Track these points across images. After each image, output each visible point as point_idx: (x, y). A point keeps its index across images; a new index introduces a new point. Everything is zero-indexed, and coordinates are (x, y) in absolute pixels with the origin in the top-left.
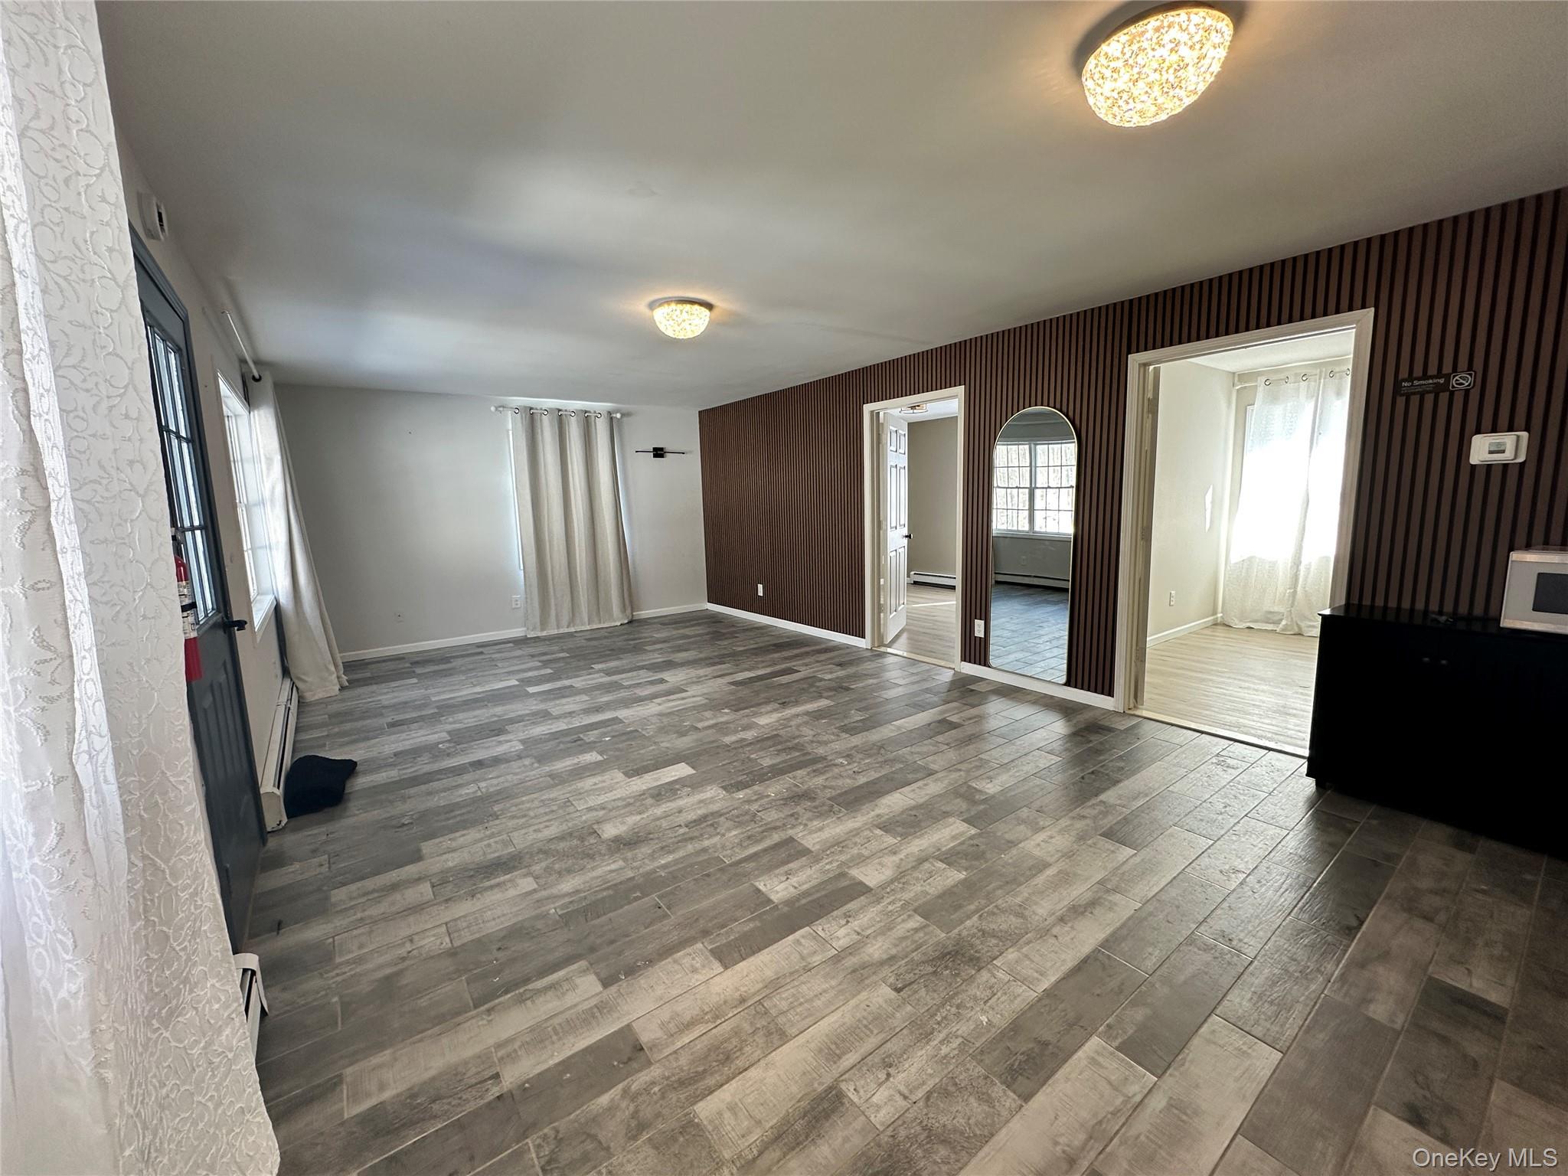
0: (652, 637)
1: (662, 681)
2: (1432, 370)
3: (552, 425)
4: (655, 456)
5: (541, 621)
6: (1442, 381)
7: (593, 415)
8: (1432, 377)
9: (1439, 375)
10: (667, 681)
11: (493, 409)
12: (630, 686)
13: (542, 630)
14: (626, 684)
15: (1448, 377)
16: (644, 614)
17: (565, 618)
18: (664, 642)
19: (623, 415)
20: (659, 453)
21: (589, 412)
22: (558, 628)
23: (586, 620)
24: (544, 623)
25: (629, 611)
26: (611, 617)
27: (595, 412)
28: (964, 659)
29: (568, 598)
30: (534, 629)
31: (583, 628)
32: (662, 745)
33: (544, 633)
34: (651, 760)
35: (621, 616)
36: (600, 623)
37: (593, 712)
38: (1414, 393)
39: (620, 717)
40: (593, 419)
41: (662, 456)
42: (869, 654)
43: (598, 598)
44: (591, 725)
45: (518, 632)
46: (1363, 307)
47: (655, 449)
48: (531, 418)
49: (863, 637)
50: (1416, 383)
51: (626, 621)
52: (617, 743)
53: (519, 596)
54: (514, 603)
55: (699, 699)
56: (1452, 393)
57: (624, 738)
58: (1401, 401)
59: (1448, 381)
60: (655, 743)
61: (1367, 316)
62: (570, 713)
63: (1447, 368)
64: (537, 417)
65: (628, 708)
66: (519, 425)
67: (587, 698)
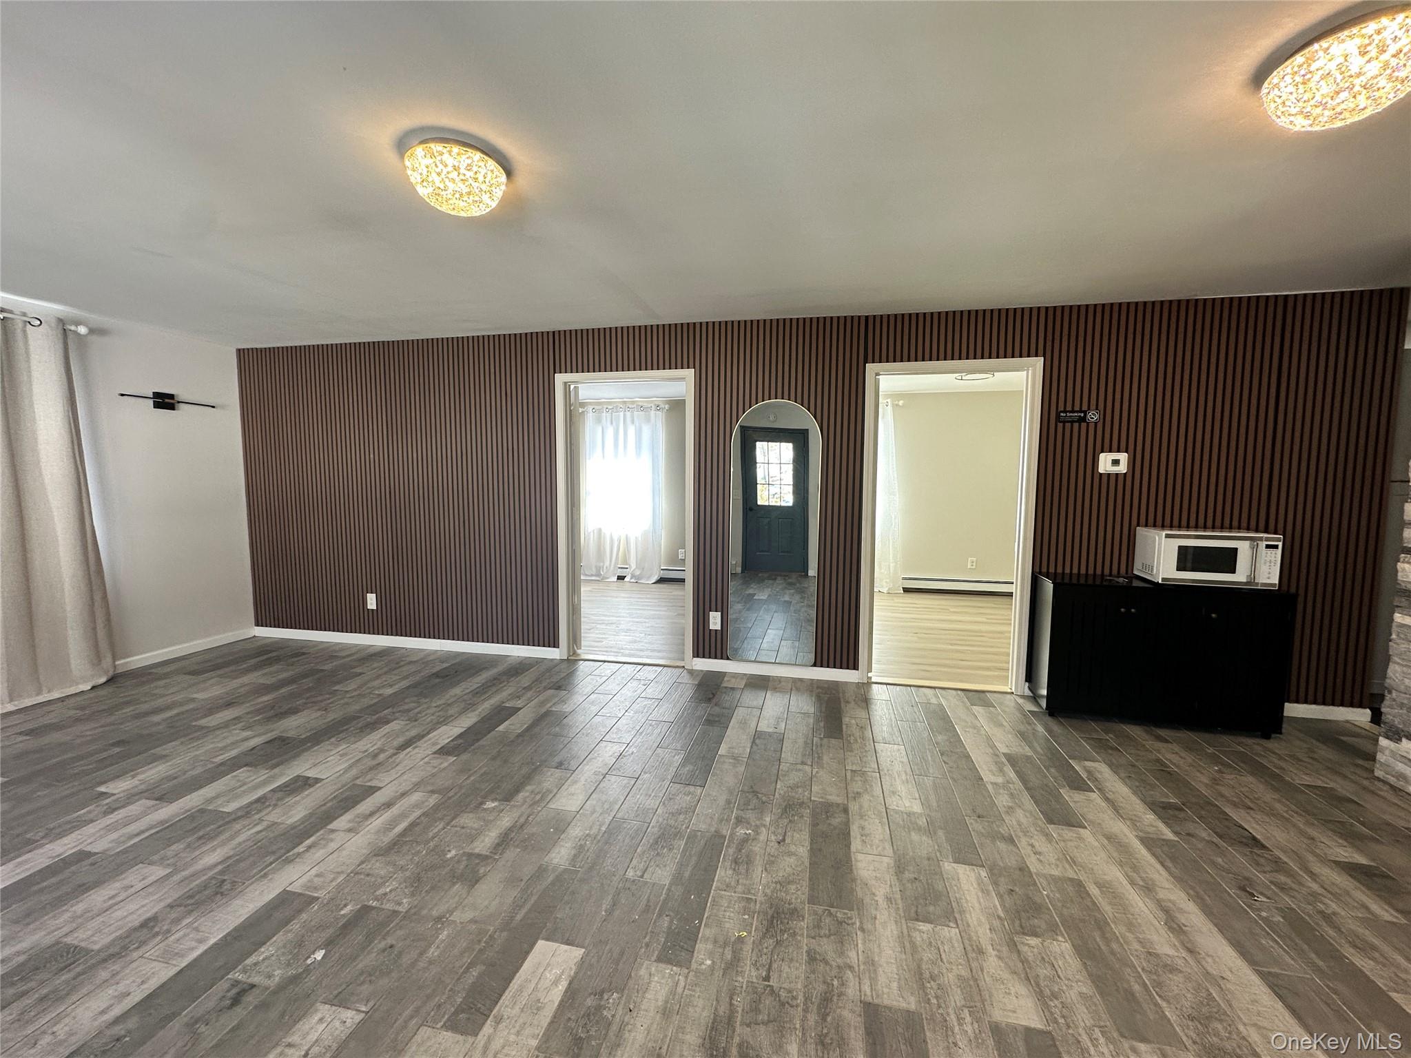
0: (193, 700)
1: (303, 783)
2: (1077, 408)
4: (157, 405)
6: (1082, 415)
7: (19, 319)
8: (1077, 412)
9: (1081, 411)
10: (317, 780)
12: (246, 812)
14: (230, 808)
15: (1085, 412)
16: (141, 660)
18: (229, 705)
20: (164, 401)
21: (11, 312)
28: (697, 654)
32: (457, 917)
34: (471, 965)
35: (90, 671)
37: (211, 899)
38: (1068, 422)
39: (296, 888)
40: (21, 326)
41: (171, 407)
44: (237, 935)
46: (1036, 356)
47: (157, 395)
49: (555, 645)
50: (1068, 414)
51: (103, 680)
52: (354, 958)
55: (416, 797)
56: (1088, 423)
57: (357, 937)
58: (1060, 425)
59: (1085, 415)
60: (439, 919)
61: (1039, 362)
62: (144, 925)
63: (1085, 408)
65: (289, 861)
67: (159, 872)
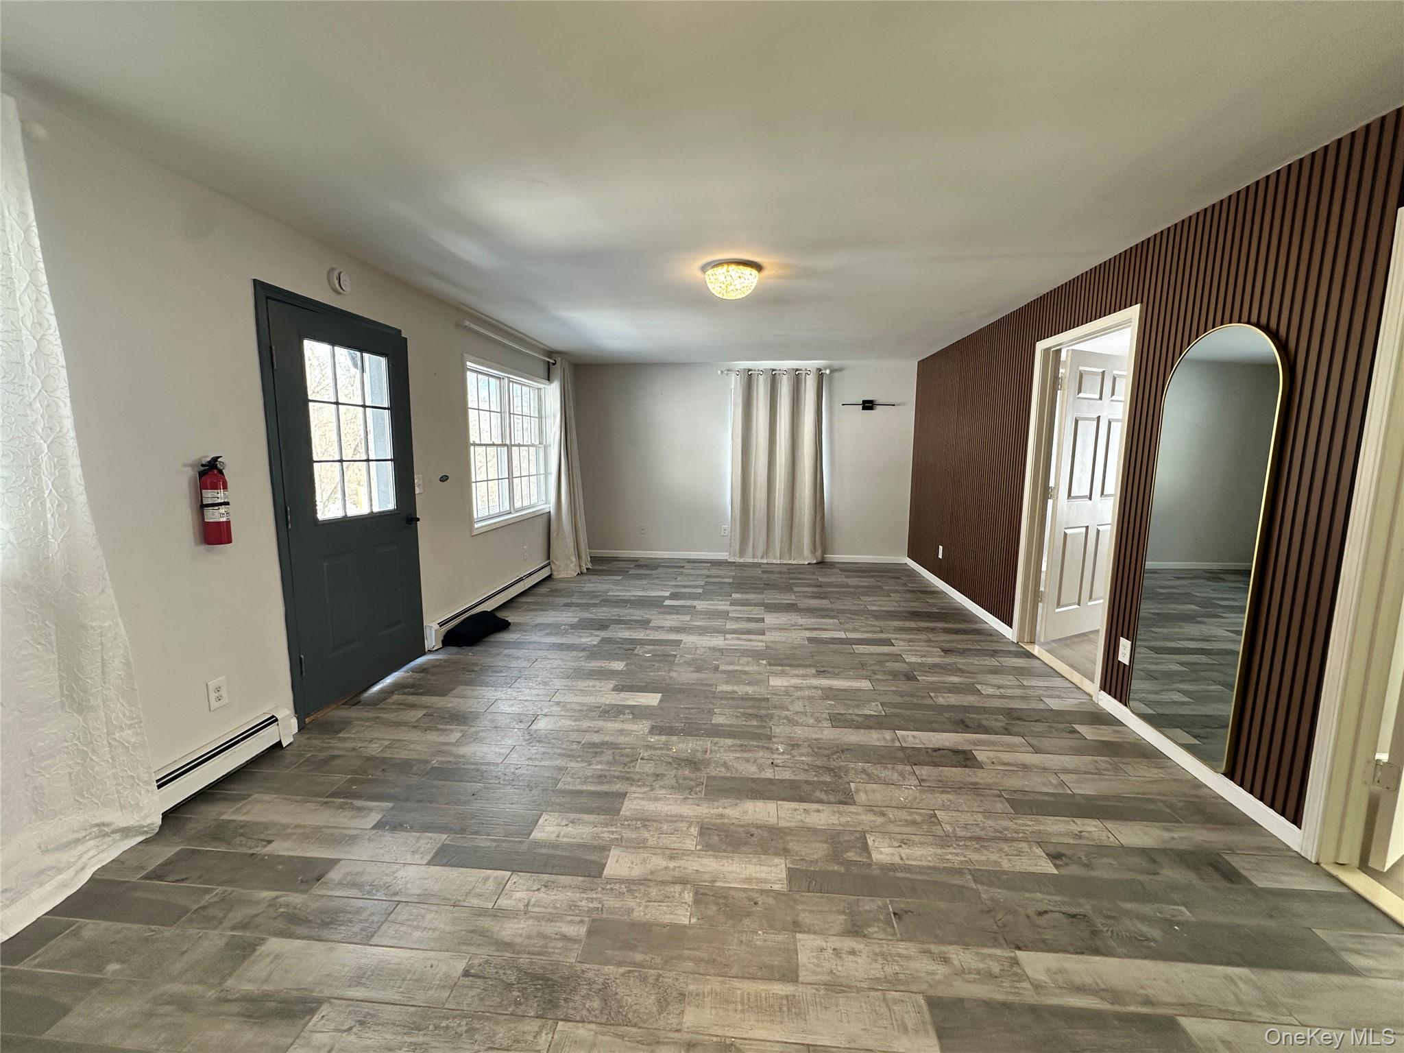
0: (817, 580)
1: (761, 620)
3: (766, 384)
4: (864, 408)
5: (740, 549)
7: (804, 372)
10: (763, 622)
11: (719, 372)
12: (730, 619)
13: (741, 557)
16: (831, 557)
17: (761, 548)
19: (831, 372)
20: (868, 405)
21: (801, 370)
22: (754, 557)
23: (778, 554)
24: (742, 552)
25: (819, 552)
26: (801, 555)
27: (806, 370)
29: (764, 533)
30: (734, 555)
31: (774, 561)
32: (672, 673)
33: (741, 560)
35: (810, 556)
36: (790, 559)
40: (804, 375)
41: (871, 408)
42: (1013, 649)
43: (791, 536)
45: (722, 556)
47: (864, 402)
48: (749, 379)
49: (1010, 625)
51: (815, 562)
53: (727, 526)
54: (722, 531)
57: (658, 659)
60: (670, 670)
64: (755, 377)
66: (739, 383)
